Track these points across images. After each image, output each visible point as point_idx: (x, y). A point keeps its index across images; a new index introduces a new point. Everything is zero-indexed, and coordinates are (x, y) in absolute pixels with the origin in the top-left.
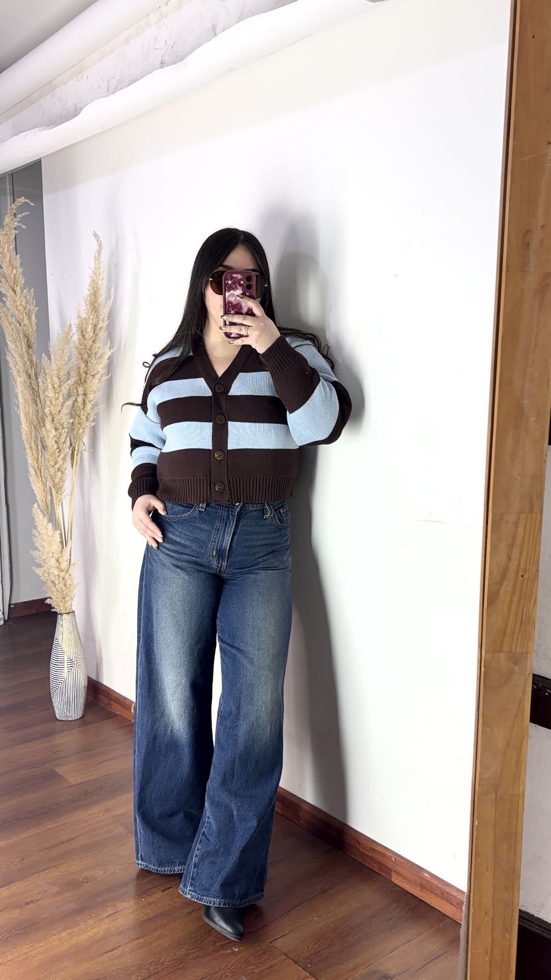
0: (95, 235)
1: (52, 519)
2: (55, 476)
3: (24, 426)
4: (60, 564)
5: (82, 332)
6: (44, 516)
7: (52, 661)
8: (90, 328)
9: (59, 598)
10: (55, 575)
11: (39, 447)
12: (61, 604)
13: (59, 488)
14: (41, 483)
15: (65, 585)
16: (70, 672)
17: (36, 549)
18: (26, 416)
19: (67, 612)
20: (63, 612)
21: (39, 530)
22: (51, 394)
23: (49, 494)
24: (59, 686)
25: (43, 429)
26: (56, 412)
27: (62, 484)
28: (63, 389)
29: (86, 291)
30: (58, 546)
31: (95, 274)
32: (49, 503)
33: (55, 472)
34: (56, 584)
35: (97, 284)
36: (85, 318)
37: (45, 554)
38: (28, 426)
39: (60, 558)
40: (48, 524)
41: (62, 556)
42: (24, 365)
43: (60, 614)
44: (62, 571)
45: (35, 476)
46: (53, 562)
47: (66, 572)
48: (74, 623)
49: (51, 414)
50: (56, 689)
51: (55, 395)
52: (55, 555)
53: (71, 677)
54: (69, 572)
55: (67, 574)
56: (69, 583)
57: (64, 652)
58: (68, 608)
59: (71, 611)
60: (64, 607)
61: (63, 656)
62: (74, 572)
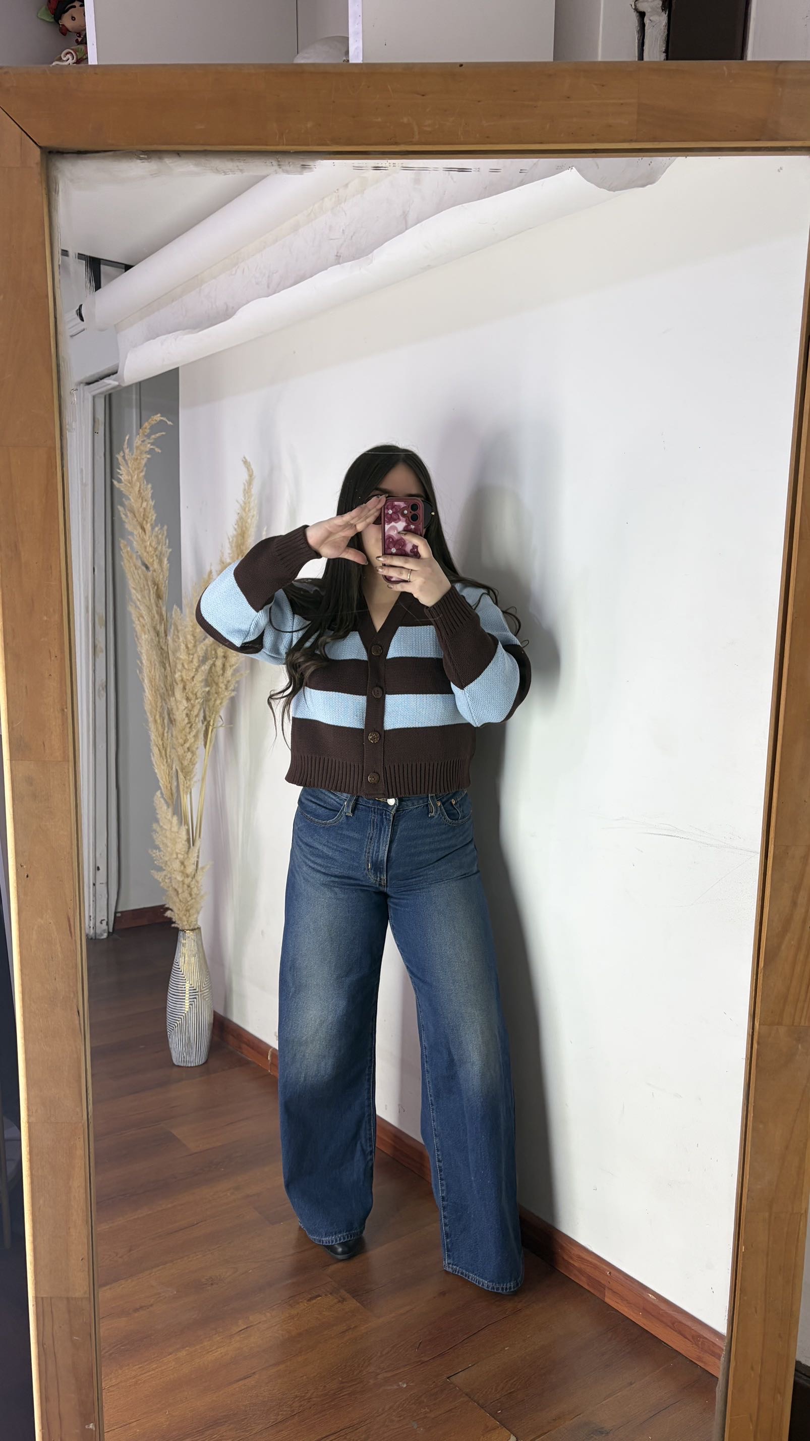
0: (245, 462)
1: (178, 810)
2: (184, 757)
3: (148, 694)
4: (185, 867)
6: (168, 807)
7: (170, 990)
9: (182, 911)
10: (178, 882)
11: (166, 721)
12: (184, 918)
13: (187, 772)
14: (166, 765)
15: (191, 895)
16: (192, 1005)
17: (157, 848)
18: (151, 682)
19: (192, 927)
20: (186, 927)
21: (161, 824)
22: (183, 656)
23: (175, 779)
24: (178, 1022)
25: (171, 699)
26: (189, 679)
27: (192, 767)
28: (199, 649)
29: (231, 530)
30: (183, 845)
31: (244, 510)
32: (174, 790)
33: (185, 752)
34: (180, 892)
35: (246, 522)
37: (167, 854)
38: (153, 695)
39: (186, 860)
40: (172, 817)
41: (188, 857)
42: (152, 620)
43: (183, 931)
44: (188, 876)
45: (159, 755)
46: (176, 865)
47: (192, 878)
48: (200, 943)
49: (182, 680)
50: (174, 1026)
51: (189, 657)
52: (179, 856)
53: (194, 1010)
54: (196, 877)
55: (194, 880)
56: (195, 892)
57: (185, 980)
58: (193, 922)
59: (196, 927)
60: (188, 922)
61: (184, 985)
62: (201, 879)
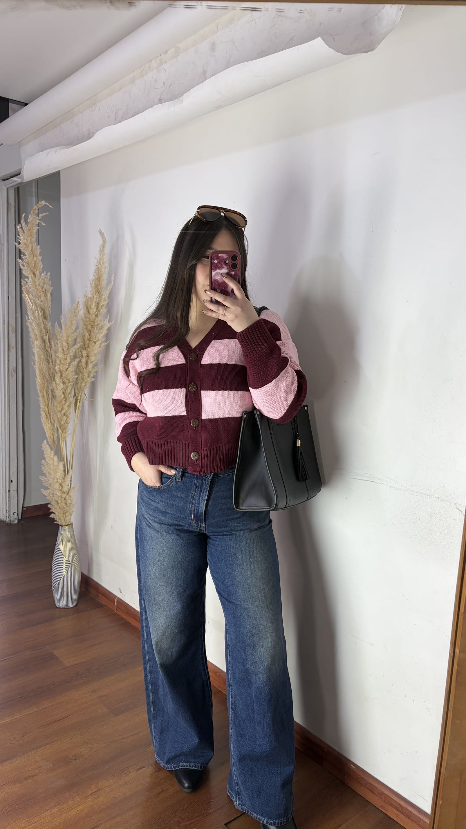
0: (101, 233)
1: (58, 452)
2: (61, 419)
3: (39, 379)
4: (62, 487)
5: (87, 308)
6: (52, 450)
7: (54, 562)
8: (94, 305)
9: (61, 514)
10: (58, 497)
11: (50, 396)
12: (62, 518)
13: (64, 428)
14: (50, 424)
15: (66, 504)
16: (67, 571)
17: (44, 475)
18: (40, 371)
19: (67, 524)
20: (63, 524)
21: (47, 461)
22: (60, 355)
23: (56, 432)
24: (59, 582)
25: (53, 382)
26: (65, 370)
27: (66, 425)
28: (70, 351)
29: (91, 276)
30: (61, 474)
31: (100, 263)
32: (56, 439)
33: (62, 416)
34: (59, 503)
35: (101, 271)
36: (90, 298)
37: (51, 479)
38: (42, 380)
39: (63, 483)
40: (54, 456)
41: (64, 481)
42: (40, 332)
43: (61, 526)
44: (64, 493)
45: (46, 418)
46: (57, 486)
47: (67, 494)
48: (72, 533)
49: (60, 370)
50: (56, 584)
51: (64, 356)
52: (59, 480)
53: (68, 575)
54: (70, 494)
55: (68, 495)
56: (69, 502)
57: (63, 556)
58: (68, 521)
59: (70, 523)
60: (64, 521)
61: (63, 559)
62: (73, 495)
